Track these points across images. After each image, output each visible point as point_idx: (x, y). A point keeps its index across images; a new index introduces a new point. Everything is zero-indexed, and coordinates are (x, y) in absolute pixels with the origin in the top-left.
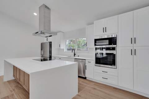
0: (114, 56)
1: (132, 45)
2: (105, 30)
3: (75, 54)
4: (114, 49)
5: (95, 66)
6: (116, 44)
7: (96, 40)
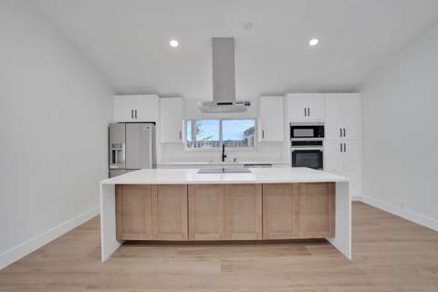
0: (320, 154)
1: (341, 138)
2: (307, 112)
3: (224, 156)
4: (320, 143)
6: (323, 136)
7: (293, 128)
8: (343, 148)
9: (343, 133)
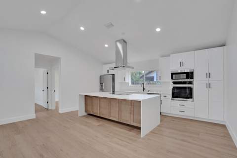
0: (191, 89)
1: (207, 79)
2: (182, 64)
3: (144, 89)
4: (191, 83)
5: (172, 100)
6: (193, 78)
7: (172, 74)
8: (209, 86)
9: (208, 75)
